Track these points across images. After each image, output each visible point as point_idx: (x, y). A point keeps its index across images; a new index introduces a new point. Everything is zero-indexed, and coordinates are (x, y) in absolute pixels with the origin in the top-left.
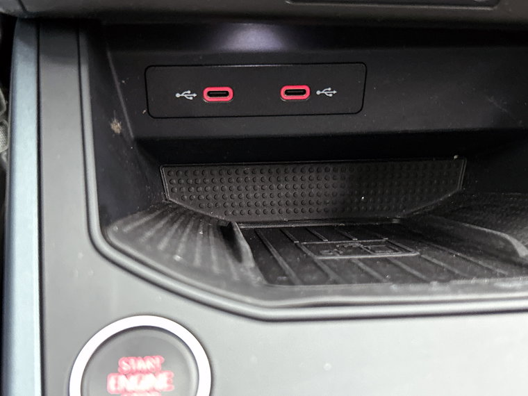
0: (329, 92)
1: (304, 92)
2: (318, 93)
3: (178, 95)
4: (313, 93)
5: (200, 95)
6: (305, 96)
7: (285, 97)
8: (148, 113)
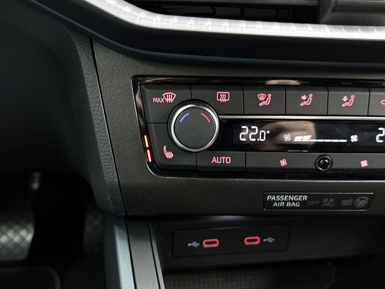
0: (270, 240)
1: (257, 240)
2: (265, 240)
3: (189, 245)
4: (261, 240)
5: (201, 244)
6: (257, 243)
7: (247, 243)
8: (173, 254)
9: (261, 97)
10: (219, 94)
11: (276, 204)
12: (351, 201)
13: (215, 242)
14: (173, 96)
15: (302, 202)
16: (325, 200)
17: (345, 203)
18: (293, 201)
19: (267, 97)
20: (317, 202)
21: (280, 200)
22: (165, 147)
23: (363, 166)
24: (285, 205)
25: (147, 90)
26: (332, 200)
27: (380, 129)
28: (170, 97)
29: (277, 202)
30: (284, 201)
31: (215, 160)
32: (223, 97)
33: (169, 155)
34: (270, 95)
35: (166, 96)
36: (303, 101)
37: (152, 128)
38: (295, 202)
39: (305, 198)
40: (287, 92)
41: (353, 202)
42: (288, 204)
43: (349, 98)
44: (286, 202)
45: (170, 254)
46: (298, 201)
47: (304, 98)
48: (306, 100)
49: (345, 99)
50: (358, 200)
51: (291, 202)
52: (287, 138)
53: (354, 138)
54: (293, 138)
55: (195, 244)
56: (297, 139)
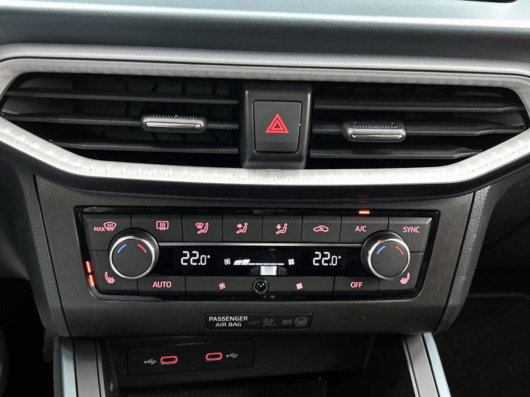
0: (234, 356)
2: (228, 356)
3: (145, 362)
4: (224, 356)
5: (159, 361)
6: (221, 358)
7: (210, 359)
8: (127, 373)
9: (199, 226)
10: (159, 223)
11: (218, 325)
12: (291, 321)
13: (174, 359)
14: (114, 225)
15: (243, 322)
16: (266, 320)
17: (285, 322)
19: (205, 225)
20: (258, 323)
21: (221, 321)
22: (106, 273)
23: (298, 288)
24: (227, 324)
25: (88, 220)
26: (272, 320)
27: (316, 253)
28: (110, 226)
29: (220, 323)
30: (225, 321)
31: (156, 285)
32: (163, 226)
33: (111, 281)
34: (207, 224)
35: (106, 225)
36: (238, 229)
37: (94, 254)
38: (237, 322)
39: (246, 318)
40: (224, 221)
41: (293, 322)
42: (230, 325)
43: (282, 226)
44: (228, 323)
45: (125, 372)
46: (239, 321)
47: (240, 226)
48: (242, 228)
49: (279, 227)
50: (297, 319)
51: (233, 322)
52: (227, 262)
53: (291, 262)
54: (232, 262)
55: (152, 362)
56: (237, 263)
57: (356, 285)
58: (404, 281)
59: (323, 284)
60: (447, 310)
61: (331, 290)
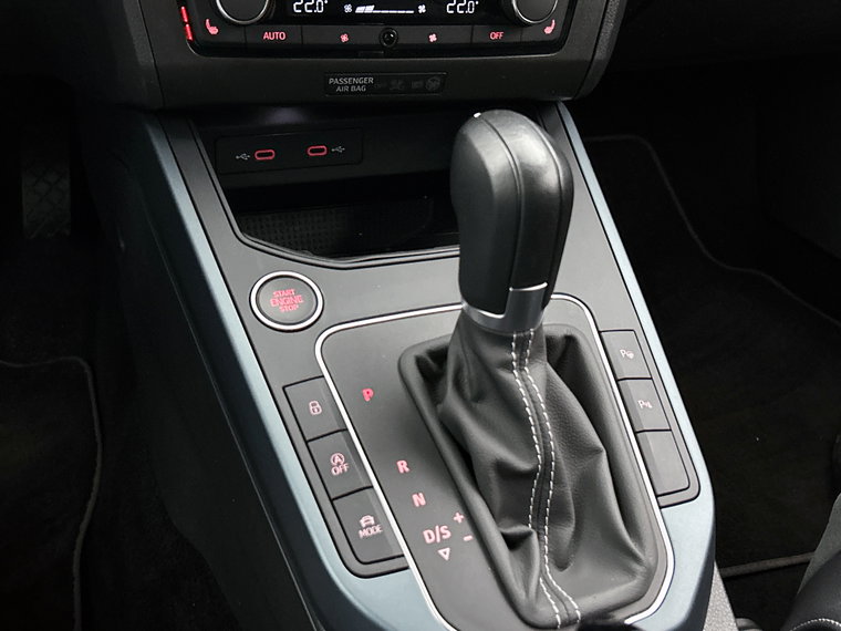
0: (340, 149)
2: (333, 150)
3: (238, 157)
4: (329, 150)
11: (339, 89)
12: (421, 83)
13: (270, 154)
16: (393, 83)
17: (415, 85)
18: (359, 84)
20: (385, 85)
21: (343, 84)
22: (208, 21)
23: (431, 41)
24: (350, 89)
26: (400, 82)
29: (341, 86)
30: (348, 85)
31: (267, 36)
33: (213, 31)
38: (361, 85)
39: (371, 80)
41: (425, 84)
46: (363, 84)
50: (429, 81)
52: (348, 8)
53: (422, 9)
54: (354, 9)
55: (245, 157)
56: (360, 10)
57: (496, 36)
58: (548, 30)
59: (459, 35)
60: (594, 64)
61: (469, 41)
